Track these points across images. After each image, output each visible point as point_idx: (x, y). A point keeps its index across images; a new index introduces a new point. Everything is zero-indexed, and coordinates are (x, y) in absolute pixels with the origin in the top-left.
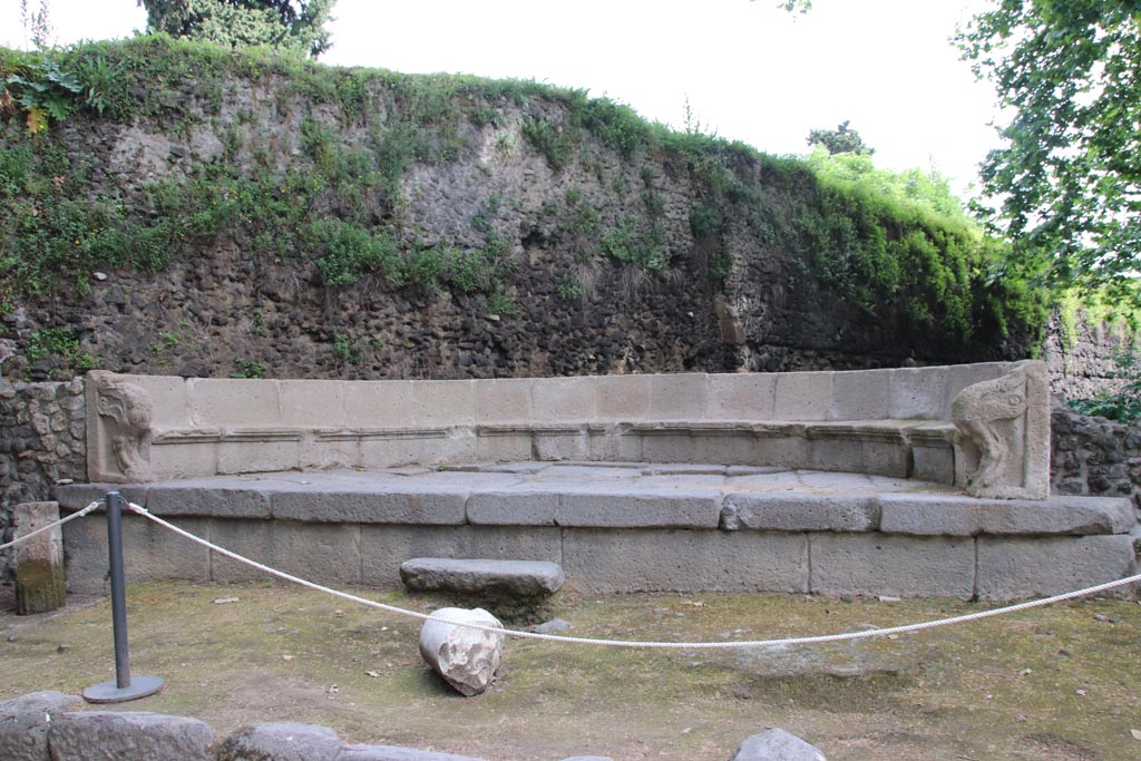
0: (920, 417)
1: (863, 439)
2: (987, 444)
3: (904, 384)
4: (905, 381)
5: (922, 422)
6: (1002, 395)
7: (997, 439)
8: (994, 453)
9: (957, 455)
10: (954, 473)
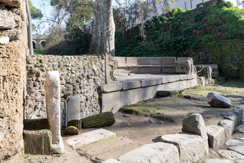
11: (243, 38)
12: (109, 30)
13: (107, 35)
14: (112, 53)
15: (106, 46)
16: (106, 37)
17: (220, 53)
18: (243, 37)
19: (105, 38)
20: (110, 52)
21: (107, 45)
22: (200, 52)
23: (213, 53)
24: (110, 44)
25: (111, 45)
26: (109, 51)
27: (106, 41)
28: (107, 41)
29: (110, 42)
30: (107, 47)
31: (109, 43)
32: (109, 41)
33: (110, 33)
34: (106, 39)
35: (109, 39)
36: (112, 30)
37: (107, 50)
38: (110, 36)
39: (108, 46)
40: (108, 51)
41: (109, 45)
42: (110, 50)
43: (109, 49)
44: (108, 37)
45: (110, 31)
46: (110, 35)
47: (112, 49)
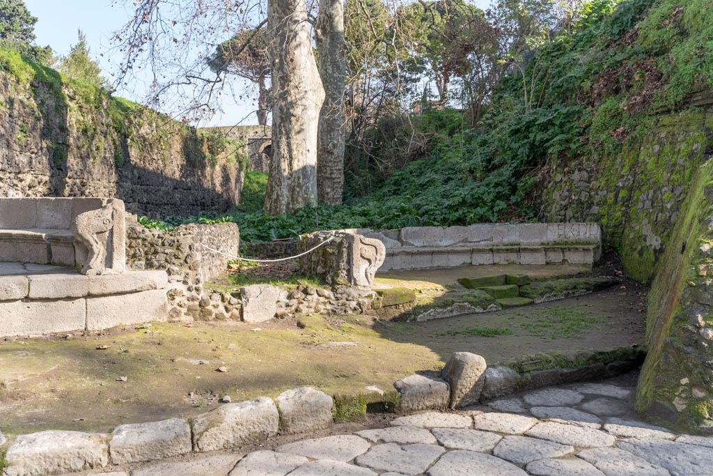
0: (56, 228)
1: (20, 241)
2: (92, 245)
3: (46, 207)
4: (47, 205)
5: (57, 231)
6: (99, 218)
7: (97, 243)
8: (96, 250)
9: (77, 251)
10: (75, 261)
11: (709, 105)
12: (289, 99)
13: (282, 119)
14: (299, 178)
15: (279, 153)
16: (280, 126)
17: (630, 177)
18: (710, 102)
19: (277, 126)
20: (291, 175)
21: (282, 150)
22: (576, 172)
23: (612, 174)
24: (294, 147)
25: (295, 152)
26: (287, 171)
27: (279, 136)
28: (284, 139)
29: (292, 142)
30: (283, 160)
31: (289, 145)
32: (288, 138)
33: (291, 111)
34: (280, 130)
35: (290, 130)
36: (301, 99)
37: (283, 168)
38: (293, 119)
39: (287, 155)
40: (284, 170)
41: (290, 151)
42: (291, 169)
43: (290, 164)
44: (286, 125)
45: (291, 103)
46: (293, 115)
47: (301, 165)
